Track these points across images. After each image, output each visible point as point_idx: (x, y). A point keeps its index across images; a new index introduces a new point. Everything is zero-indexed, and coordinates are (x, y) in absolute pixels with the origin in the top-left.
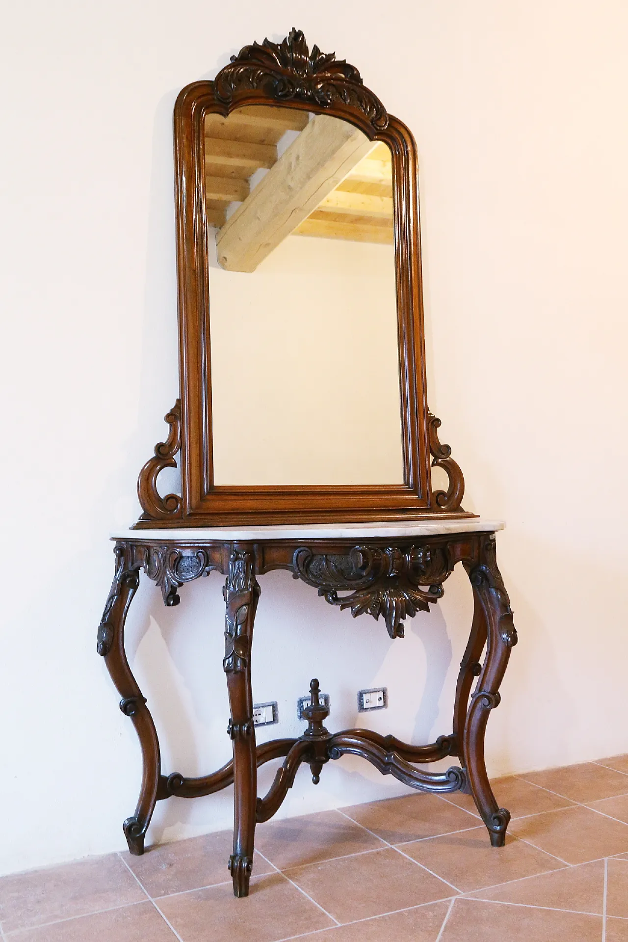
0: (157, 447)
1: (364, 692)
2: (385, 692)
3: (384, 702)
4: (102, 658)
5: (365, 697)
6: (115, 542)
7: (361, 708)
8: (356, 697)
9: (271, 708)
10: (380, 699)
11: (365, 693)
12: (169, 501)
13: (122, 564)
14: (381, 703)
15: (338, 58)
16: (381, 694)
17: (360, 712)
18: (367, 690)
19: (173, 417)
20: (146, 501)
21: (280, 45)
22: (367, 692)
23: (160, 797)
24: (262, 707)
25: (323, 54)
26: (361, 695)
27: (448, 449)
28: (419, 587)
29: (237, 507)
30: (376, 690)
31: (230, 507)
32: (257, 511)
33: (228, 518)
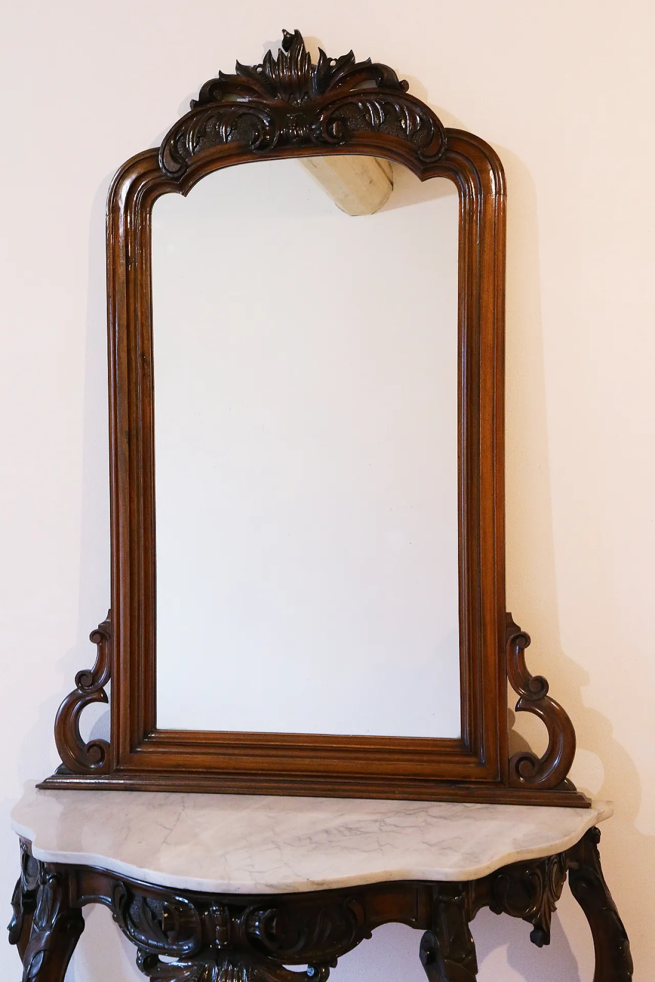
0: (78, 676)
12: (95, 748)
15: (359, 59)
19: (100, 636)
21: (260, 66)
25: (331, 60)
27: (542, 684)
28: (283, 966)
29: (181, 762)
31: (172, 763)
32: (209, 770)
33: (171, 778)
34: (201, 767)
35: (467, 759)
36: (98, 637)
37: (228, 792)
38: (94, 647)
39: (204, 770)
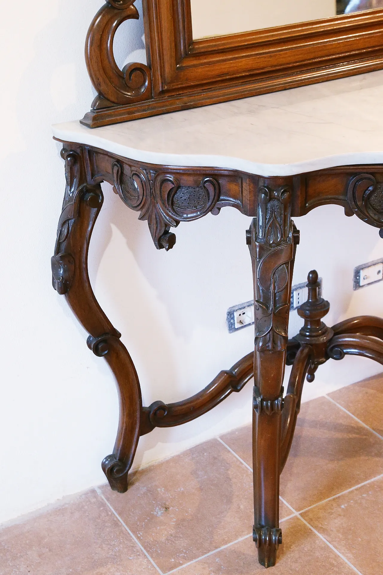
1: (361, 267)
4: (63, 296)
5: (362, 273)
6: (61, 144)
7: (357, 285)
8: (352, 275)
10: (379, 272)
11: (362, 269)
13: (77, 174)
14: (380, 276)
16: (380, 267)
17: (355, 290)
18: (365, 264)
20: (101, 80)
22: (364, 266)
23: (142, 433)
24: (248, 306)
26: (358, 272)
29: (226, 70)
30: (374, 263)
31: (217, 72)
32: (251, 73)
33: (213, 89)
34: (244, 71)
37: (277, 89)
39: (247, 74)
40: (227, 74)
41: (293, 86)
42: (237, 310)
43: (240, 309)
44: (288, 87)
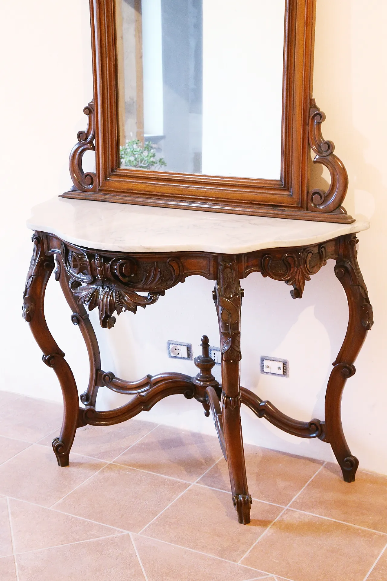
0: (79, 133)
1: (265, 357)
2: (285, 364)
3: (284, 372)
5: (266, 363)
7: (263, 371)
8: (259, 361)
9: (185, 348)
10: (279, 368)
11: (266, 359)
12: (89, 176)
14: (281, 372)
16: (281, 365)
17: (261, 373)
18: (268, 357)
19: (89, 110)
22: (268, 359)
24: (180, 345)
26: (263, 359)
27: (330, 146)
28: (136, 292)
29: (130, 187)
30: (277, 359)
31: (125, 187)
32: (144, 193)
33: (126, 196)
35: (282, 193)
36: (87, 111)
37: (153, 205)
38: (87, 117)
39: (142, 192)
40: (132, 190)
41: (162, 206)
42: (172, 344)
43: (175, 344)
44: (159, 206)
